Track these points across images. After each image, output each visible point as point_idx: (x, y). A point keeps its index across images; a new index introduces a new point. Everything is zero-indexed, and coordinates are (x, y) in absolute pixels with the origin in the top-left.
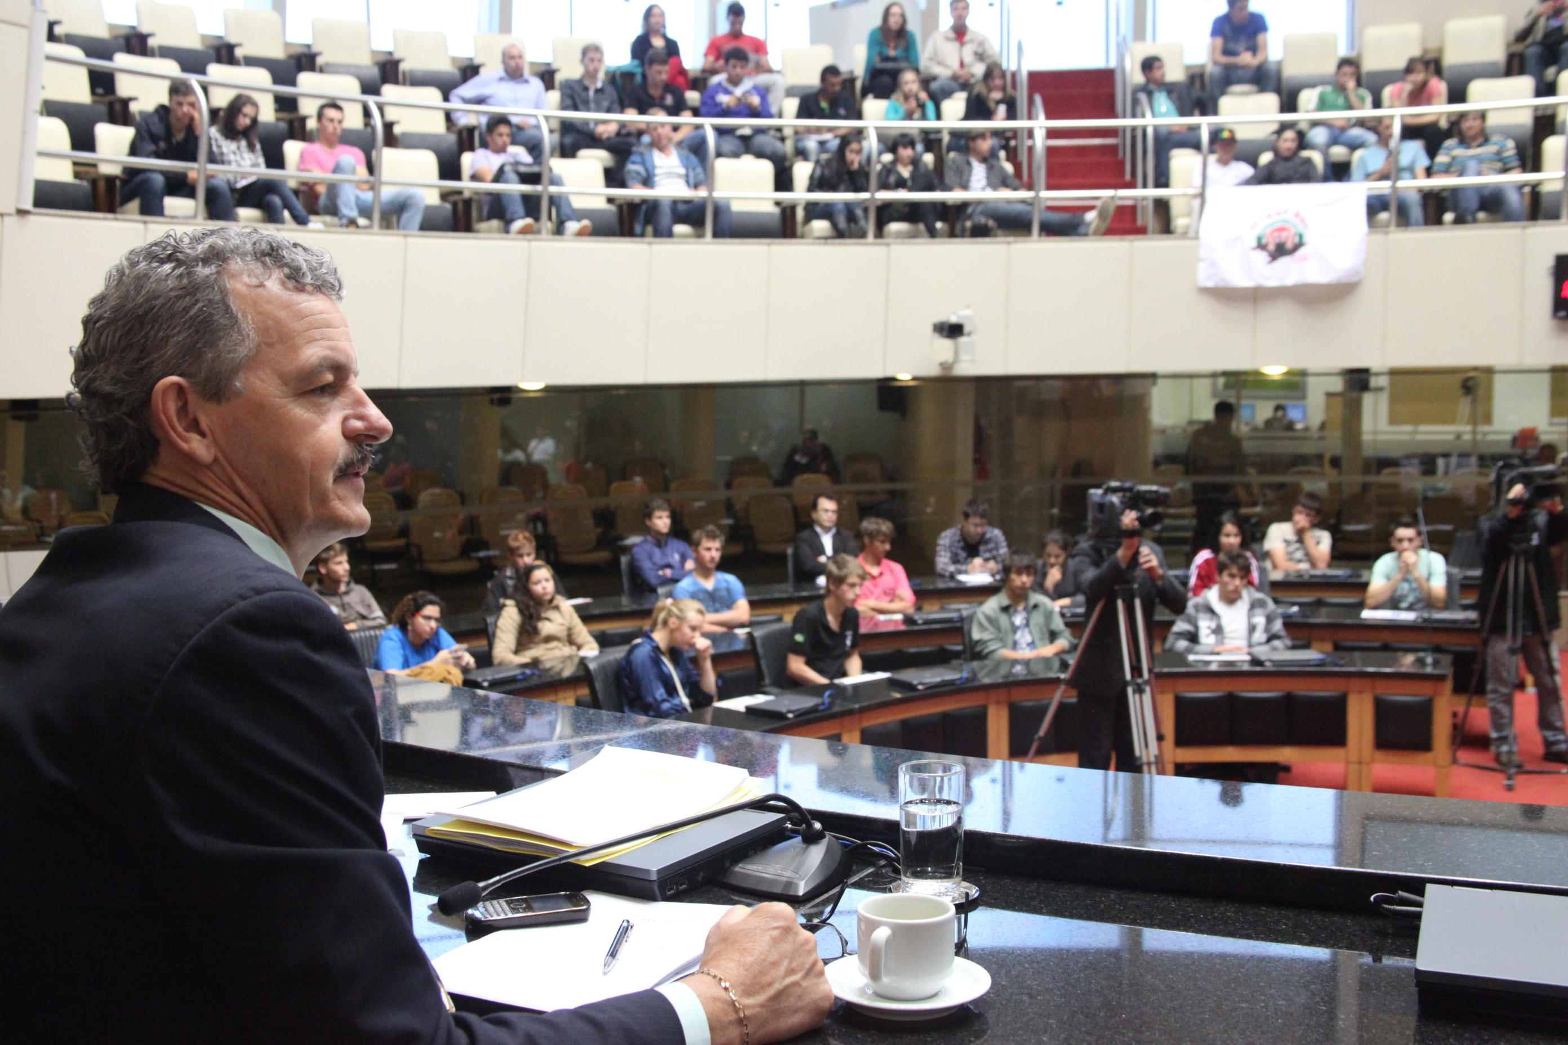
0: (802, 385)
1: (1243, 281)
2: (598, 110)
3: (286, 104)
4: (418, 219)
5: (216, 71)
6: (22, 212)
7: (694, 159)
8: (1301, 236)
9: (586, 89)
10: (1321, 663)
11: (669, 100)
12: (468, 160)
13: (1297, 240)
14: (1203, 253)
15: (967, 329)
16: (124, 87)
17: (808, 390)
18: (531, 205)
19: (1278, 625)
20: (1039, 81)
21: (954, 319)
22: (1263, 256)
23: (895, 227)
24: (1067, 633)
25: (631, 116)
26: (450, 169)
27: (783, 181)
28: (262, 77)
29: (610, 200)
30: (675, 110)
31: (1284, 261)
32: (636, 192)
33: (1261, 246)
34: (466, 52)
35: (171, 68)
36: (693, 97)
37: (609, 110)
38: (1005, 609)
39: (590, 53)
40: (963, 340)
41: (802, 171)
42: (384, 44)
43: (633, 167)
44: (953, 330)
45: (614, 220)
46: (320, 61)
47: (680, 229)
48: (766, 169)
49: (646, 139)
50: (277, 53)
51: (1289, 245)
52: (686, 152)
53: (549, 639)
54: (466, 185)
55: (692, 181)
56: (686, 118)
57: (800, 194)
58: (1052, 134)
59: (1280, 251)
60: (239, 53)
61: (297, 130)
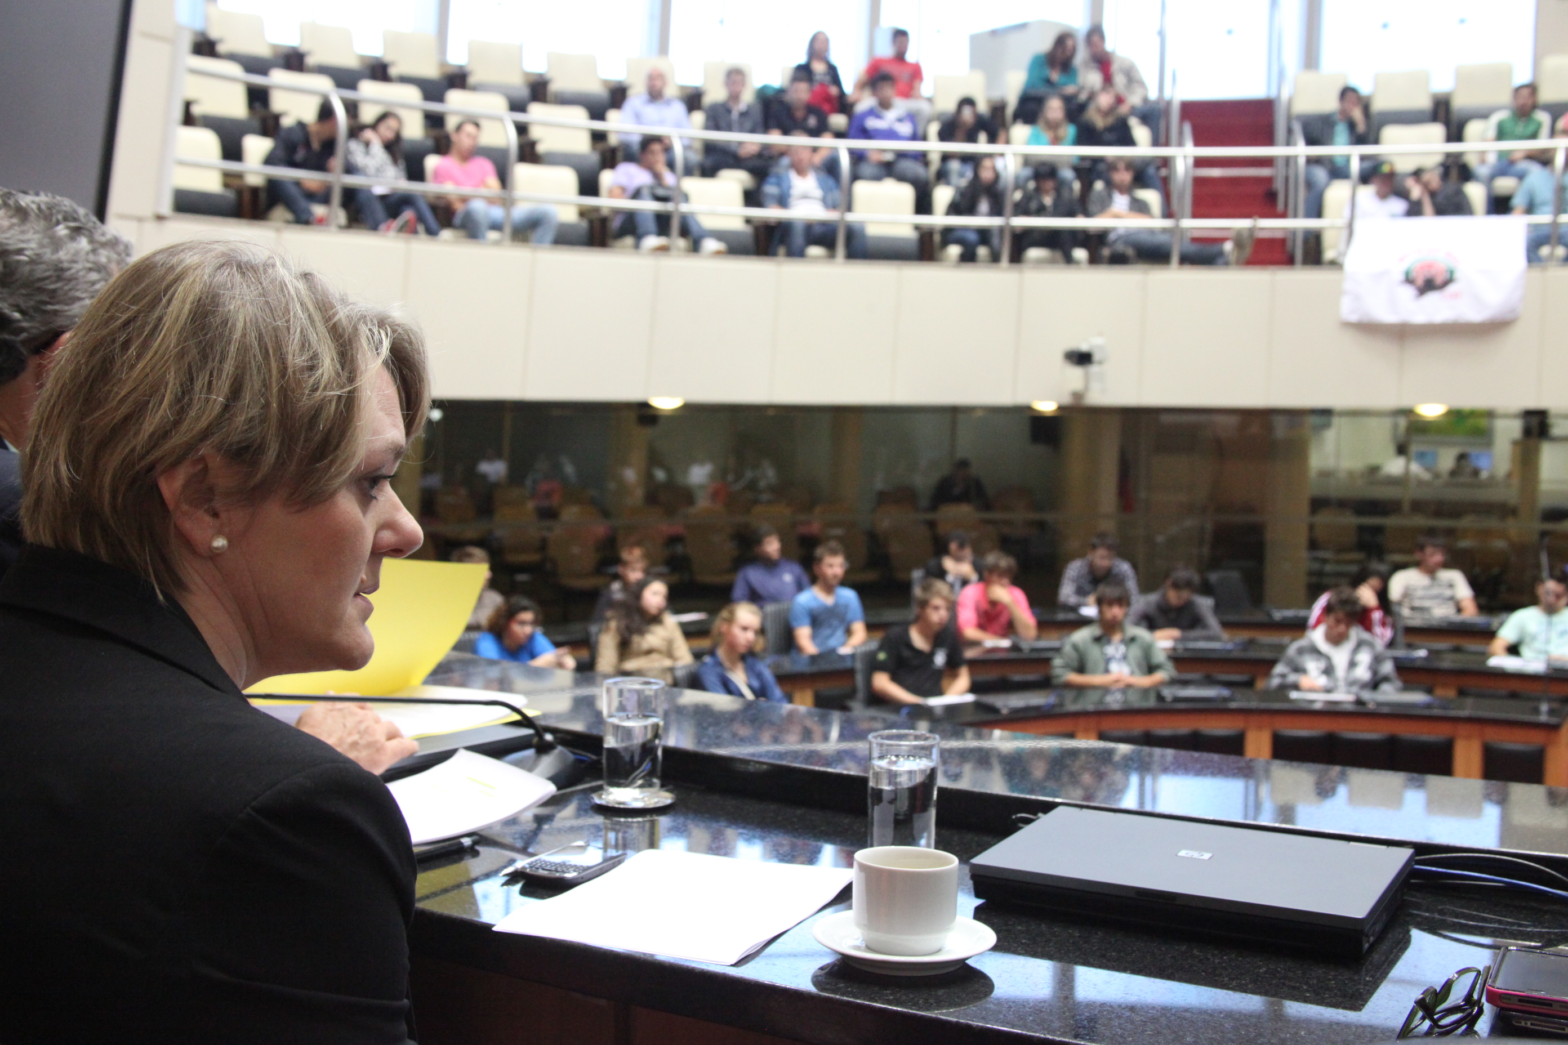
0: (954, 411)
1: (1387, 316)
2: (742, 130)
3: (434, 121)
4: (550, 236)
5: (368, 89)
6: (160, 218)
7: (831, 182)
8: (1452, 273)
9: (729, 111)
10: (1428, 706)
11: (812, 121)
12: (607, 178)
13: (1448, 276)
14: (1347, 286)
15: (1096, 357)
16: (278, 102)
17: (961, 417)
18: (663, 223)
19: (1387, 668)
20: (1191, 110)
21: (1084, 347)
22: (1410, 291)
23: (1034, 253)
24: (1170, 666)
25: (775, 138)
26: (589, 186)
27: (923, 205)
28: (412, 94)
29: (748, 221)
30: (815, 133)
31: (1432, 297)
32: (771, 213)
33: (1409, 280)
34: (617, 75)
35: (324, 84)
36: (838, 120)
37: (753, 131)
38: (1098, 640)
39: (735, 76)
40: (1094, 369)
41: (943, 195)
42: (536, 66)
43: (770, 189)
44: (1082, 358)
45: (750, 241)
46: (472, 80)
47: (815, 251)
48: (906, 193)
49: (785, 161)
50: (430, 71)
51: (1439, 280)
52: (823, 175)
53: (649, 652)
54: (604, 202)
55: (830, 202)
56: (826, 141)
57: (939, 219)
58: (1200, 162)
59: (1429, 286)
60: (393, 71)
61: (442, 145)
